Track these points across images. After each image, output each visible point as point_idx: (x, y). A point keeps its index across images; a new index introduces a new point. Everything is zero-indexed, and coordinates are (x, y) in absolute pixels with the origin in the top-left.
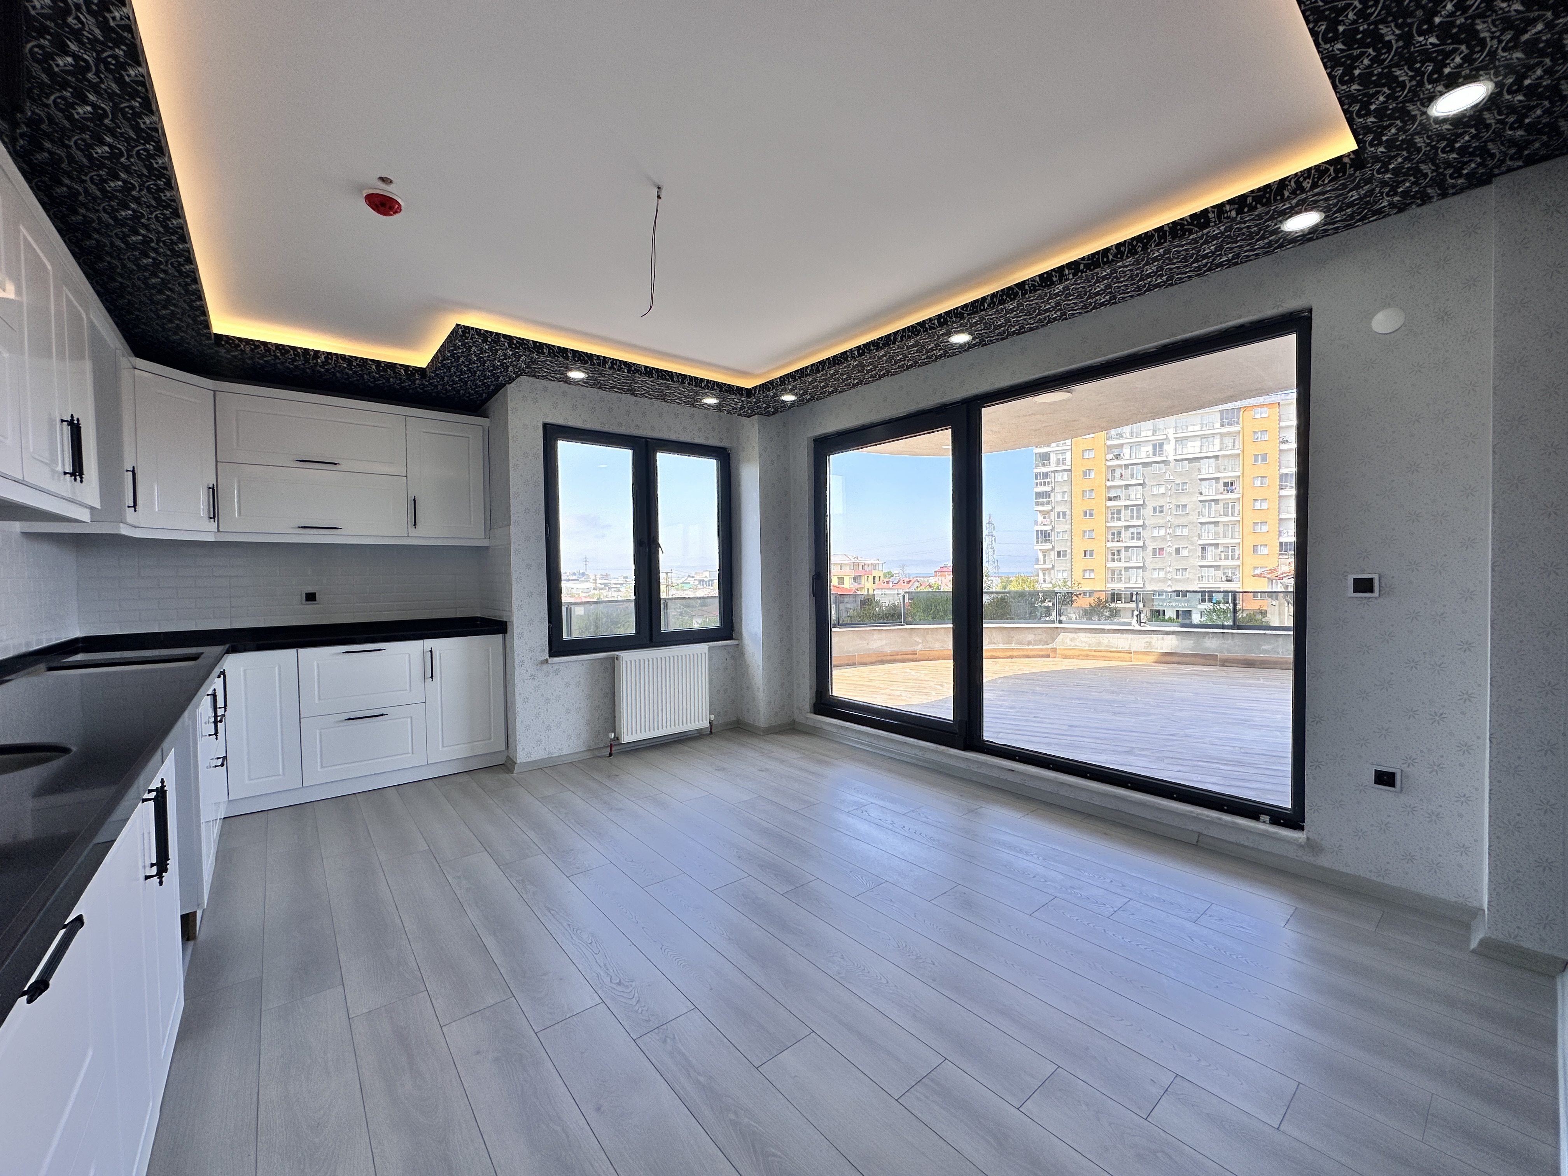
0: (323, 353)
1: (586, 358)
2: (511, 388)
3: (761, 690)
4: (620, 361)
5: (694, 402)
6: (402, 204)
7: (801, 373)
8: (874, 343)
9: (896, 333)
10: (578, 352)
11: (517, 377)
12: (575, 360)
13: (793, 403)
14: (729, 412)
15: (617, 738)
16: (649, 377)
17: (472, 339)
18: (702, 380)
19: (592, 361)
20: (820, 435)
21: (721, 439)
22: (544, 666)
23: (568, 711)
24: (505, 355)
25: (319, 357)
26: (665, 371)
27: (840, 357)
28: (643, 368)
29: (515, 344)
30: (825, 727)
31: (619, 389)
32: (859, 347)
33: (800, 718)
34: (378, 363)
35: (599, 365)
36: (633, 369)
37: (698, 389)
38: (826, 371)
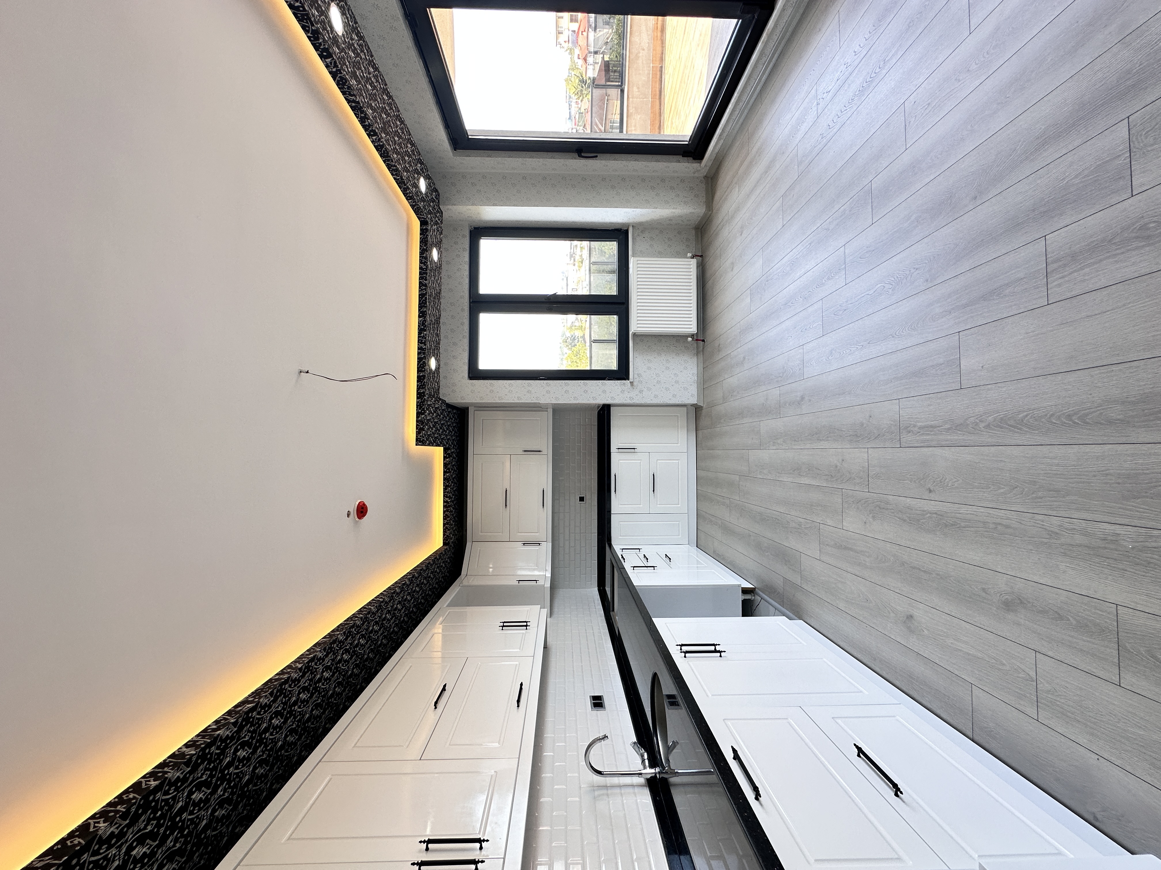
0: (444, 498)
1: (421, 363)
2: (448, 401)
3: (673, 210)
4: (419, 337)
5: (438, 267)
6: (359, 501)
7: (400, 183)
8: (362, 121)
9: (349, 101)
10: (418, 368)
11: (440, 399)
12: (424, 371)
13: (427, 178)
14: (441, 233)
15: (692, 336)
16: (426, 314)
17: (424, 437)
18: (421, 268)
19: (422, 358)
20: (450, 145)
21: (464, 236)
22: (635, 384)
23: (667, 368)
24: (429, 414)
25: (447, 501)
26: (420, 301)
27: (381, 151)
28: (421, 319)
29: (422, 411)
30: (717, 151)
31: (437, 331)
32: (369, 135)
33: (704, 172)
34: (445, 473)
35: (424, 353)
36: (422, 327)
37: (428, 271)
38: (395, 162)
